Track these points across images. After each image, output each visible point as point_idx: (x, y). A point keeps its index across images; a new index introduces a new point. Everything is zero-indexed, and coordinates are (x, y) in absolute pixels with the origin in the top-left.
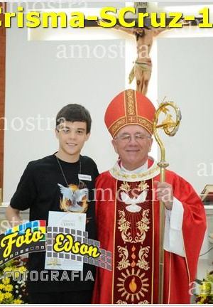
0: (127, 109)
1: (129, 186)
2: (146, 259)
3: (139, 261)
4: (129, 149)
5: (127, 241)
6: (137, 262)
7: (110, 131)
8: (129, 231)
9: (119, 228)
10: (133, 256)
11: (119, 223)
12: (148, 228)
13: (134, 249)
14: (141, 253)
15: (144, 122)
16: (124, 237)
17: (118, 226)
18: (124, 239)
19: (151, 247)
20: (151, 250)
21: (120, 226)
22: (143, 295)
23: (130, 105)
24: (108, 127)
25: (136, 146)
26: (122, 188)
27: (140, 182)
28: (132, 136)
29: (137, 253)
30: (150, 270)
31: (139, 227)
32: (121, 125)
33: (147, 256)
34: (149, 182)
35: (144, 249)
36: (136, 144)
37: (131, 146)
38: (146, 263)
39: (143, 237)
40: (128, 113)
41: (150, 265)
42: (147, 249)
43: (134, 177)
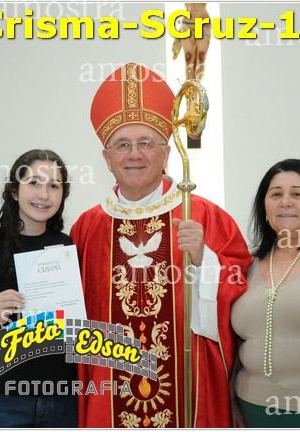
0: (127, 98)
1: (132, 227)
2: (164, 343)
3: (152, 346)
4: (129, 165)
5: (131, 314)
6: (148, 348)
7: (99, 134)
8: (133, 298)
9: (118, 294)
10: (143, 339)
11: (118, 287)
12: (165, 291)
13: (143, 327)
14: (154, 333)
15: (154, 118)
16: (125, 308)
17: (115, 291)
18: (126, 312)
19: (172, 323)
20: (171, 326)
21: (118, 291)
22: (162, 401)
23: (130, 91)
24: (96, 128)
25: (139, 159)
26: (122, 229)
27: (150, 219)
28: (134, 143)
29: (148, 333)
30: (171, 359)
31: (150, 292)
32: (115, 126)
33: (165, 337)
34: (165, 218)
35: (159, 326)
36: (141, 156)
37: (131, 160)
38: (165, 349)
39: (158, 307)
40: (127, 104)
41: (171, 351)
42: (165, 325)
43: (139, 211)
